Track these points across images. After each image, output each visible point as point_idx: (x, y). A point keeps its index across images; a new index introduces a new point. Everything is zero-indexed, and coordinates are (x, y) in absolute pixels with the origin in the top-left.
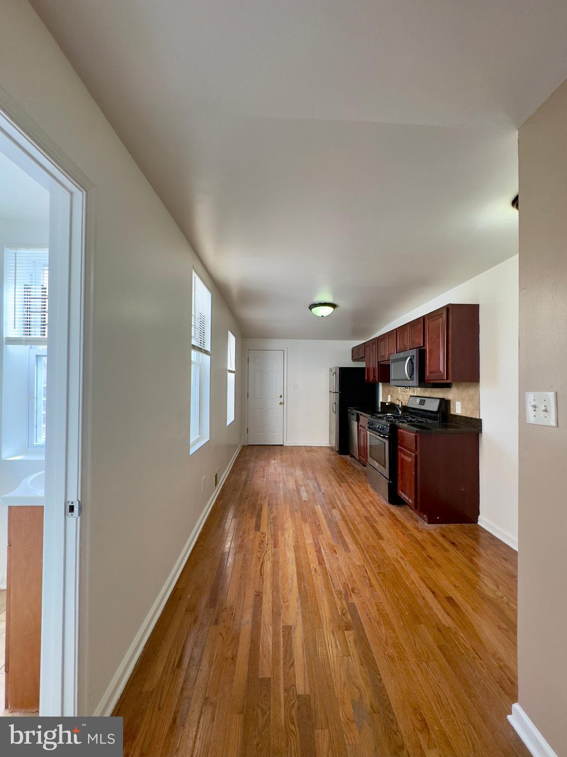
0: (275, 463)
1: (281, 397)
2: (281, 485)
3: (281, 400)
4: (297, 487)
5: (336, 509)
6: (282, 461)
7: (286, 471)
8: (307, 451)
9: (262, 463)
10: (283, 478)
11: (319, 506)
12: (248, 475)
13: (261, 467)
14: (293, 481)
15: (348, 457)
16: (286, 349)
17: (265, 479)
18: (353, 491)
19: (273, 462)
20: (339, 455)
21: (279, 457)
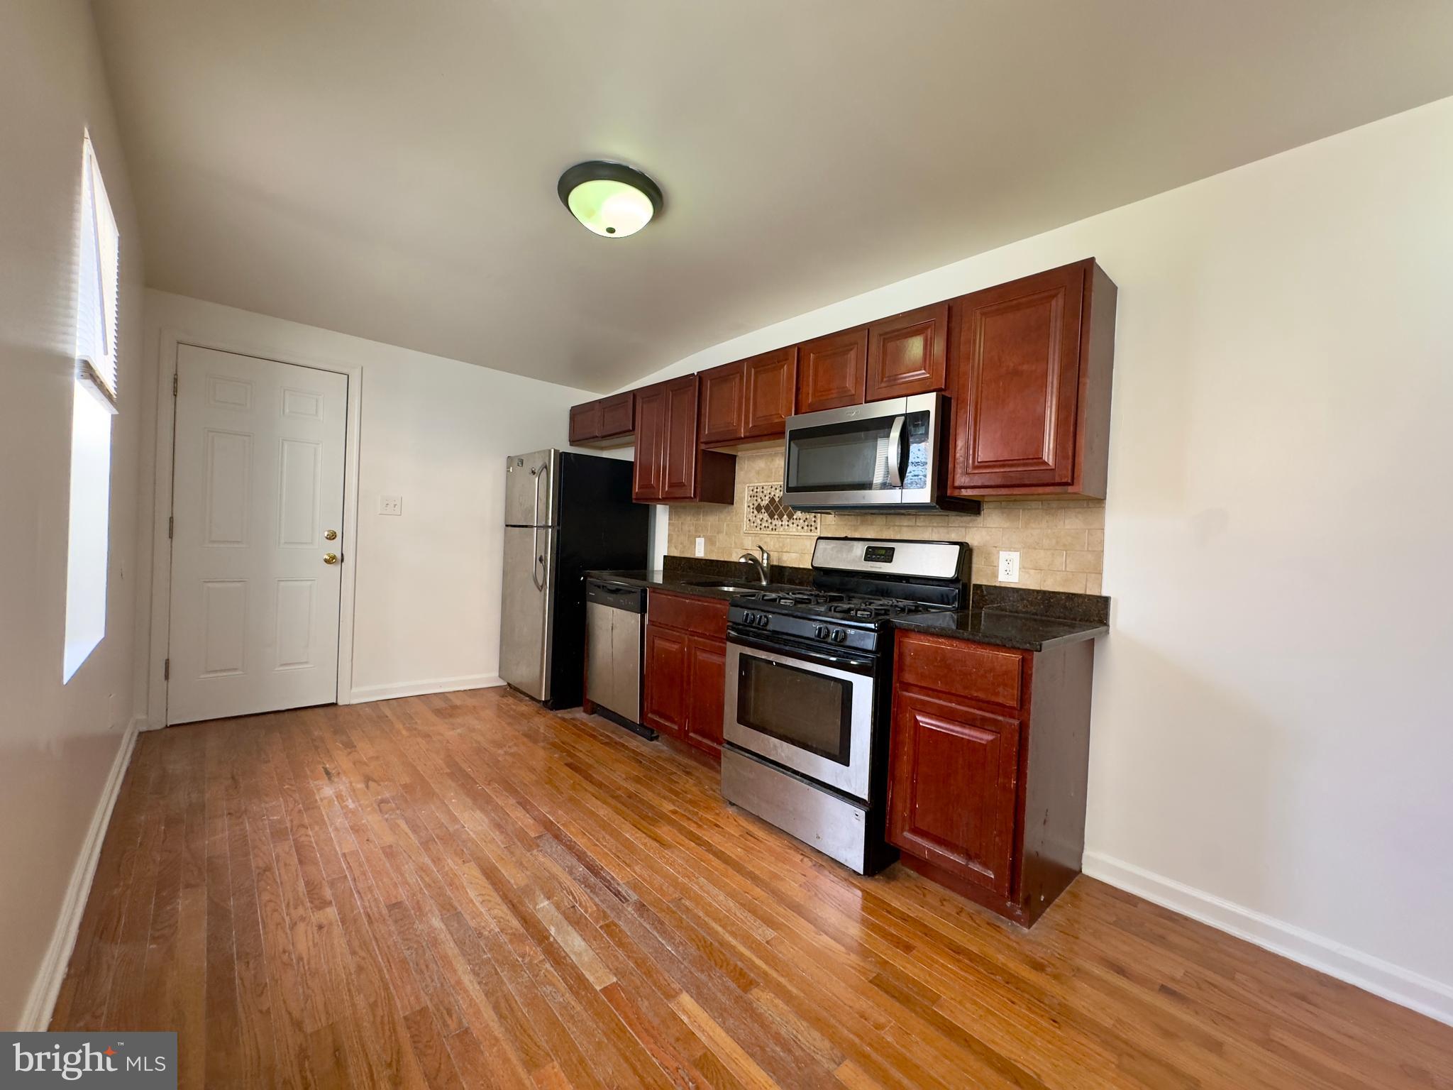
0: (339, 797)
1: (332, 536)
2: (437, 923)
3: (334, 548)
4: (514, 907)
5: (758, 985)
6: (368, 779)
7: (415, 828)
8: (438, 712)
9: (277, 810)
10: (422, 869)
11: (686, 999)
12: (218, 913)
13: (279, 834)
14: (476, 873)
15: (579, 714)
16: (358, 372)
17: (332, 912)
18: (719, 855)
19: (328, 791)
20: (552, 713)
21: (342, 760)
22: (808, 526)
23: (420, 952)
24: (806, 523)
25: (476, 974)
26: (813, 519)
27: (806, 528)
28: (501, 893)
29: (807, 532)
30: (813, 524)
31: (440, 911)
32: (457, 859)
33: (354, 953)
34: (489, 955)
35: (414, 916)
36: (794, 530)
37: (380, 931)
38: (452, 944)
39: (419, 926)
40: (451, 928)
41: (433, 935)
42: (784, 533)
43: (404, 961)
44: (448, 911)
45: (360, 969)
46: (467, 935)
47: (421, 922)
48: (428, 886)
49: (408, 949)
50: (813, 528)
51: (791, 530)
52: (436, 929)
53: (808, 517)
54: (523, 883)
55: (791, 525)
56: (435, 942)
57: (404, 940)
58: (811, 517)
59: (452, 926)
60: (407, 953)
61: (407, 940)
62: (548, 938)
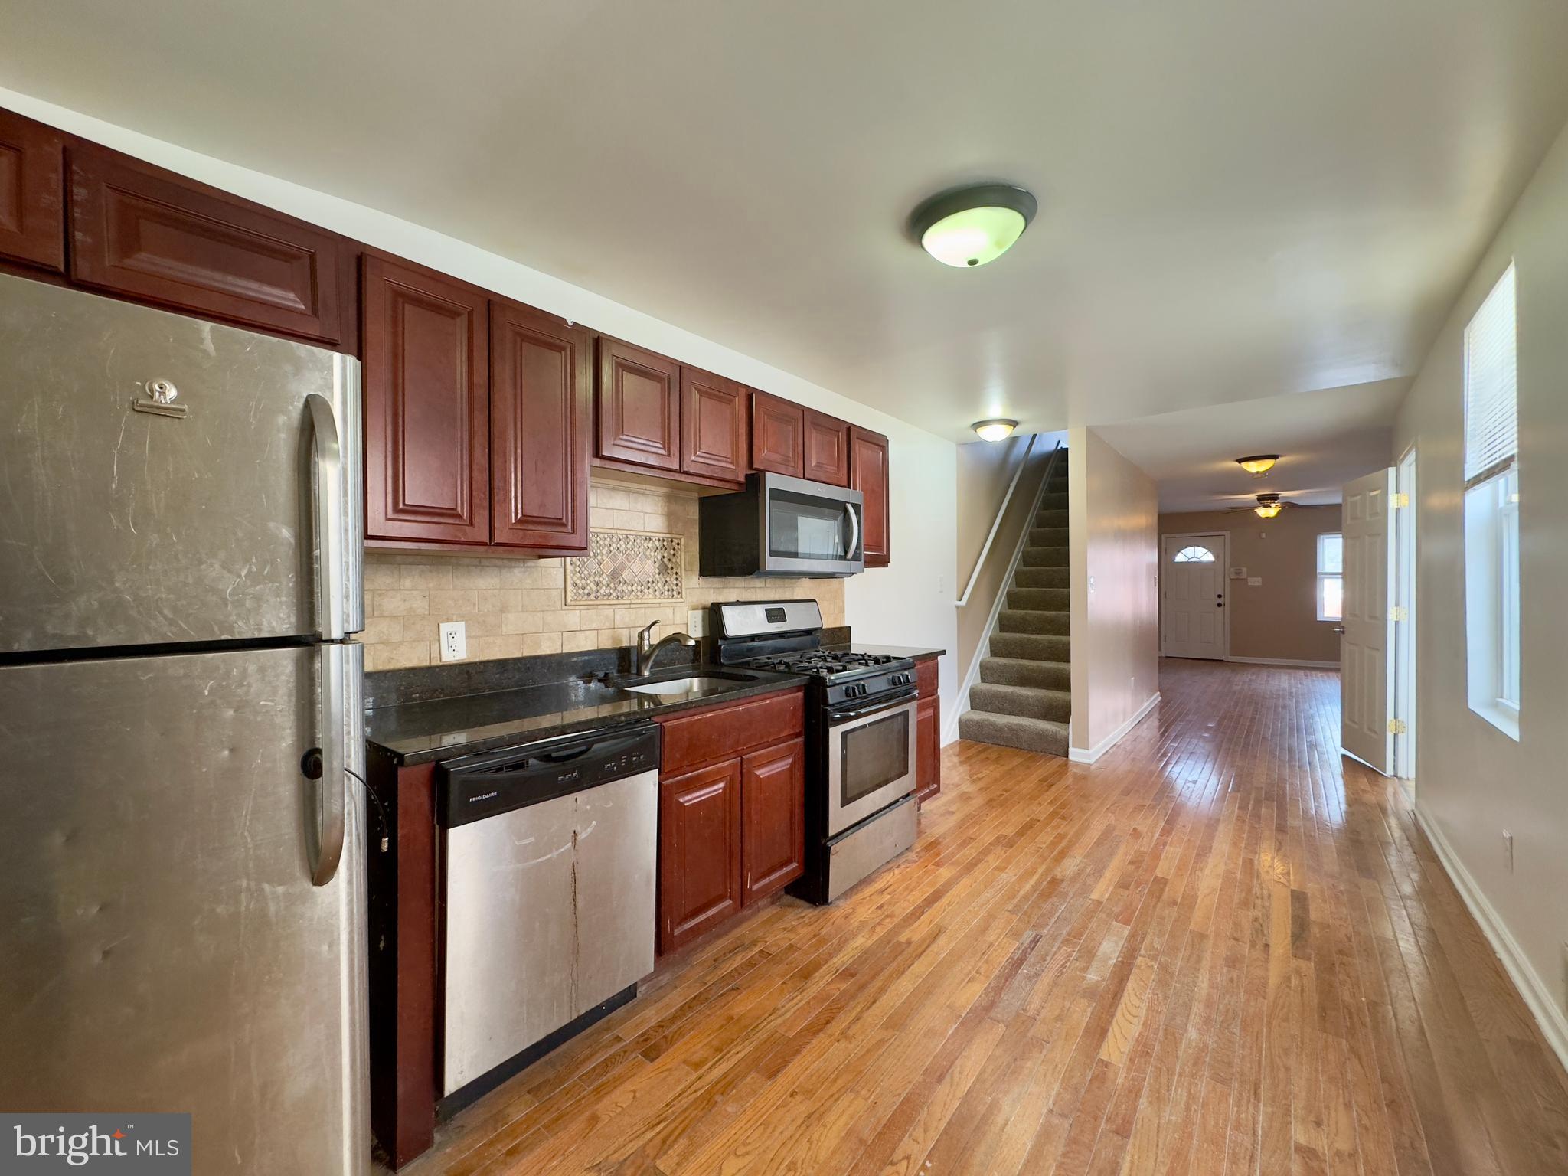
4: (1117, 993)
10: (1159, 1098)
14: (1109, 1044)
17: (1299, 1133)
22: (668, 590)
23: (1225, 1025)
24: (666, 587)
25: (1195, 983)
26: (675, 582)
27: (666, 593)
28: (1113, 1010)
29: (668, 598)
30: (675, 587)
31: (1181, 1039)
32: (1111, 1075)
33: (1287, 1069)
34: (1174, 984)
35: (1209, 1054)
36: (650, 596)
37: (1252, 1068)
38: (1195, 1009)
39: (1211, 1043)
40: (1185, 1020)
41: (1204, 1027)
42: (637, 601)
43: (1244, 1029)
44: (1174, 1034)
45: (1286, 1052)
46: (1177, 1006)
47: (1206, 1046)
48: (1170, 1072)
49: (1234, 1034)
50: (675, 593)
51: (646, 596)
52: (1198, 1029)
53: (668, 579)
54: (1084, 1002)
55: (646, 591)
56: (1207, 1021)
57: (1233, 1043)
58: (672, 579)
59: (1182, 1021)
60: (1237, 1031)
61: (1230, 1042)
62: (1122, 962)
